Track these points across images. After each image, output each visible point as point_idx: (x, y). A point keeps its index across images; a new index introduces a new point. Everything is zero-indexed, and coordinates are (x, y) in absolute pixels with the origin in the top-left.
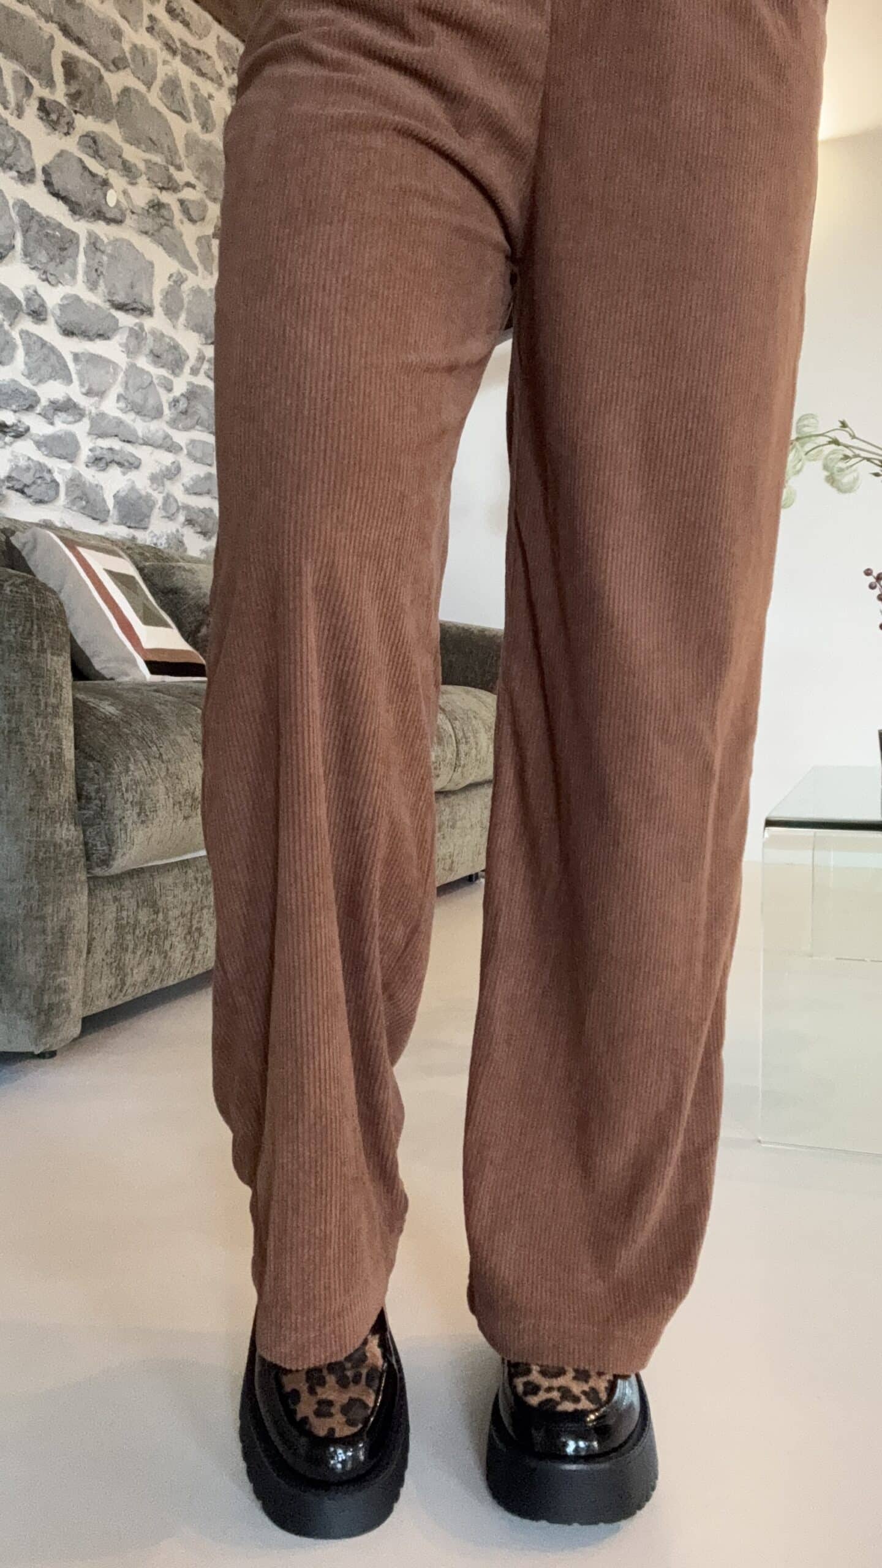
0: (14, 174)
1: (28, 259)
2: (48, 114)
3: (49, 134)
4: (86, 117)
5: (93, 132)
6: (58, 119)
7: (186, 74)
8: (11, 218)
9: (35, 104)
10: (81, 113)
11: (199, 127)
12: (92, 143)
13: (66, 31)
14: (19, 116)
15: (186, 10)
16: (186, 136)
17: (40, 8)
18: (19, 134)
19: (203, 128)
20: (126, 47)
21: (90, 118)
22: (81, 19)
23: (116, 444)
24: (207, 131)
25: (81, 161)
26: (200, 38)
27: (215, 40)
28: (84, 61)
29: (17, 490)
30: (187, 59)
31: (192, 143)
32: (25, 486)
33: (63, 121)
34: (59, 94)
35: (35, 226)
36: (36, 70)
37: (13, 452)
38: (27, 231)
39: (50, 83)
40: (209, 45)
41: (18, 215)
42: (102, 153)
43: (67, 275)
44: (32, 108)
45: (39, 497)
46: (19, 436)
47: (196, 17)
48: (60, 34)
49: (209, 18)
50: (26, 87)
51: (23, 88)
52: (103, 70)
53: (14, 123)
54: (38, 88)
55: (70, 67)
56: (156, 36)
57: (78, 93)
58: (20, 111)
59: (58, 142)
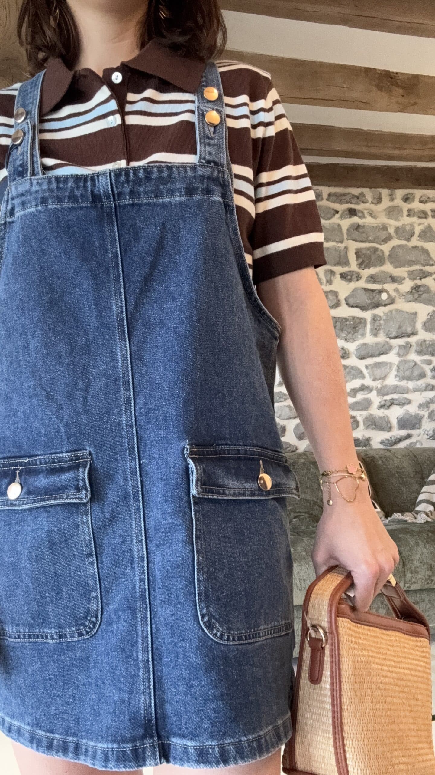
2: (345, 278)
3: (348, 284)
4: (369, 268)
5: (373, 274)
6: (352, 276)
9: (339, 276)
10: (366, 269)
12: (372, 278)
13: (356, 240)
14: (330, 284)
15: (431, 197)
18: (331, 291)
20: (391, 231)
21: (372, 268)
22: (364, 232)
23: (395, 396)
25: (366, 288)
28: (367, 247)
33: (355, 277)
34: (354, 266)
36: (338, 264)
39: (347, 264)
42: (379, 280)
43: (359, 336)
44: (337, 279)
48: (353, 243)
50: (332, 273)
51: (330, 274)
52: (378, 246)
53: (328, 288)
54: (339, 269)
55: (358, 253)
56: (414, 216)
57: (363, 262)
58: (330, 282)
59: (353, 285)
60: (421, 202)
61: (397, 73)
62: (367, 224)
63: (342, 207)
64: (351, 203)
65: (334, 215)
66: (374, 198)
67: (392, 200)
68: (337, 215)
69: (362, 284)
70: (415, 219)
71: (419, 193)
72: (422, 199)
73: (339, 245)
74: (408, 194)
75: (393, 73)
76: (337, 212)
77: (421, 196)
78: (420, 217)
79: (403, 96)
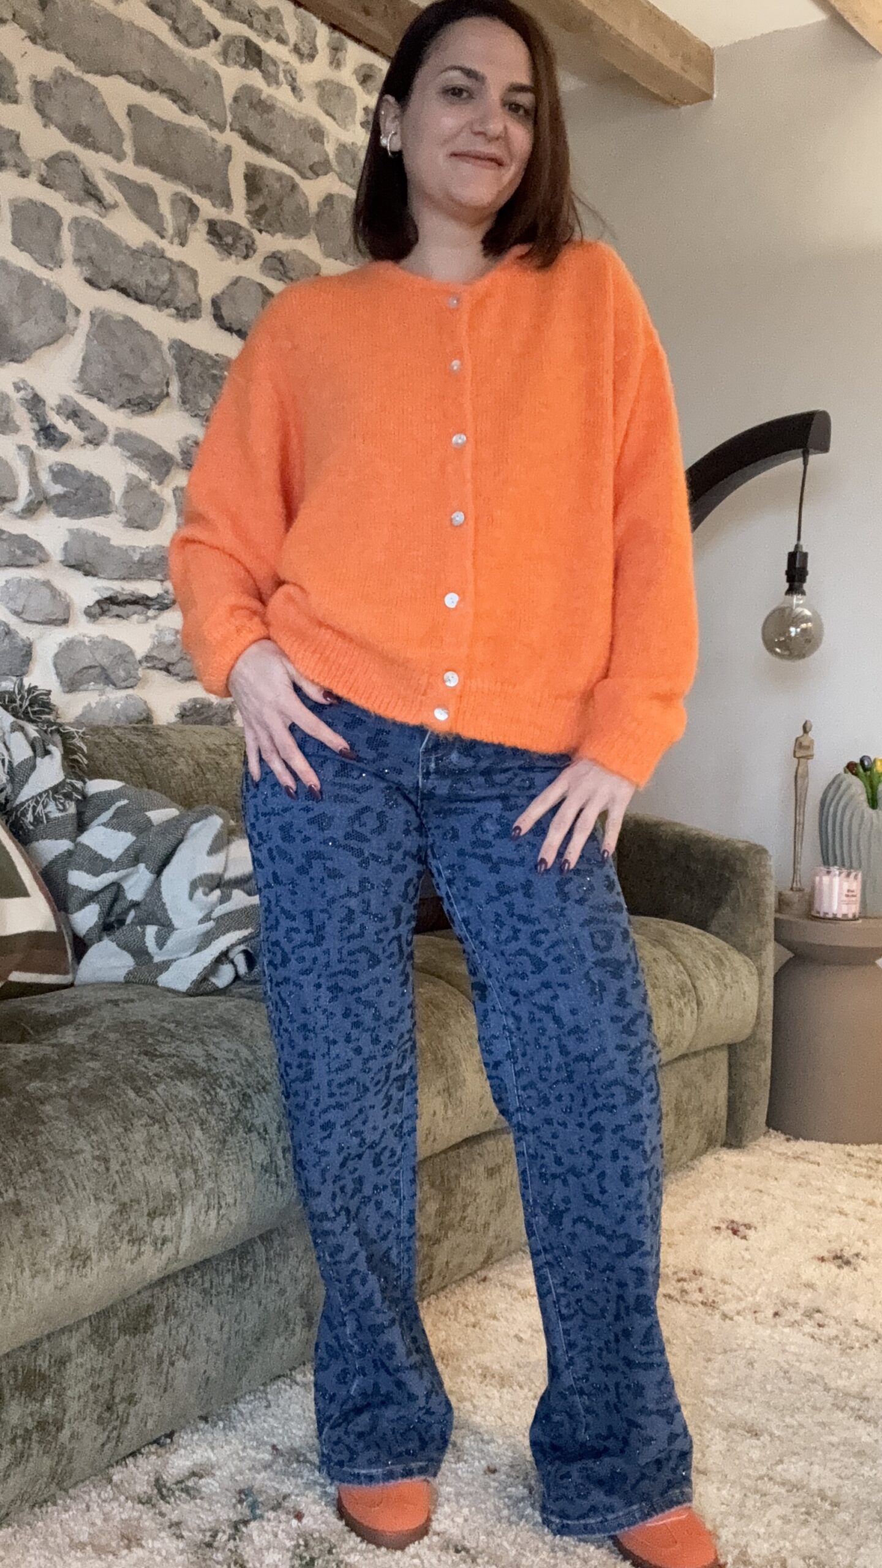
0: (173, 311)
1: (188, 406)
2: (220, 237)
3: (222, 260)
4: (273, 235)
5: (279, 252)
6: (234, 240)
8: (163, 360)
9: (202, 228)
10: (267, 232)
12: (277, 264)
13: (250, 139)
14: (182, 244)
17: (213, 117)
18: (182, 265)
20: (330, 148)
21: (279, 235)
22: (271, 124)
25: (261, 285)
28: (273, 171)
29: (161, 669)
32: (169, 664)
33: (241, 245)
34: (239, 214)
35: (196, 369)
36: (205, 189)
37: (157, 626)
38: (186, 374)
39: (226, 201)
41: (175, 357)
42: (292, 274)
44: (199, 235)
45: (188, 674)
46: (164, 607)
48: (243, 144)
50: (190, 211)
51: (186, 211)
52: (297, 179)
53: (174, 252)
54: (208, 209)
55: (253, 179)
57: (263, 209)
58: (182, 238)
59: (233, 268)
62: (279, 105)
63: (229, 27)
64: (251, 26)
65: (209, 40)
66: (304, 38)
67: (336, 63)
68: (213, 41)
69: (251, 269)
73: (215, 134)
74: (371, 66)
76: (216, 35)
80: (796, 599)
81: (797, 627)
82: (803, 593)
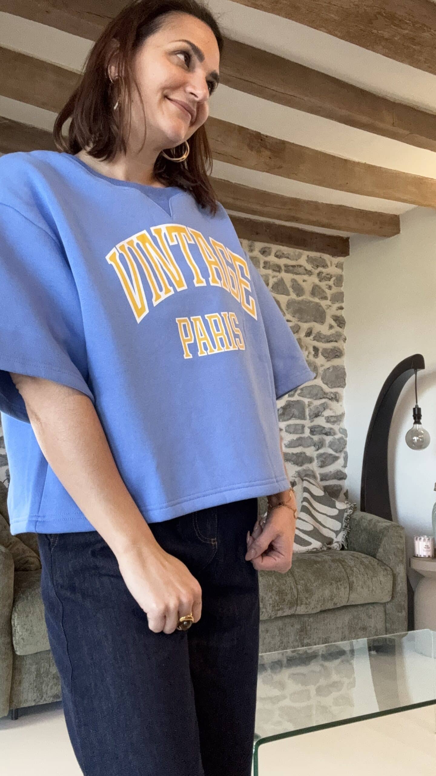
7: (287, 277)
11: (296, 296)
15: (285, 253)
16: (288, 301)
19: (297, 295)
24: (300, 296)
26: (297, 260)
27: (307, 258)
30: (287, 271)
31: (290, 304)
40: (303, 261)
47: (292, 254)
49: (301, 251)
56: (269, 268)
60: (277, 256)
61: (267, 136)
67: (251, 250)
70: (269, 272)
71: (275, 248)
72: (278, 254)
74: (265, 248)
75: (263, 135)
77: (277, 252)
78: (274, 270)
79: (270, 158)
80: (418, 426)
81: (417, 436)
82: (420, 423)
